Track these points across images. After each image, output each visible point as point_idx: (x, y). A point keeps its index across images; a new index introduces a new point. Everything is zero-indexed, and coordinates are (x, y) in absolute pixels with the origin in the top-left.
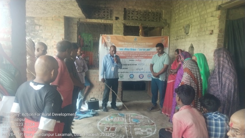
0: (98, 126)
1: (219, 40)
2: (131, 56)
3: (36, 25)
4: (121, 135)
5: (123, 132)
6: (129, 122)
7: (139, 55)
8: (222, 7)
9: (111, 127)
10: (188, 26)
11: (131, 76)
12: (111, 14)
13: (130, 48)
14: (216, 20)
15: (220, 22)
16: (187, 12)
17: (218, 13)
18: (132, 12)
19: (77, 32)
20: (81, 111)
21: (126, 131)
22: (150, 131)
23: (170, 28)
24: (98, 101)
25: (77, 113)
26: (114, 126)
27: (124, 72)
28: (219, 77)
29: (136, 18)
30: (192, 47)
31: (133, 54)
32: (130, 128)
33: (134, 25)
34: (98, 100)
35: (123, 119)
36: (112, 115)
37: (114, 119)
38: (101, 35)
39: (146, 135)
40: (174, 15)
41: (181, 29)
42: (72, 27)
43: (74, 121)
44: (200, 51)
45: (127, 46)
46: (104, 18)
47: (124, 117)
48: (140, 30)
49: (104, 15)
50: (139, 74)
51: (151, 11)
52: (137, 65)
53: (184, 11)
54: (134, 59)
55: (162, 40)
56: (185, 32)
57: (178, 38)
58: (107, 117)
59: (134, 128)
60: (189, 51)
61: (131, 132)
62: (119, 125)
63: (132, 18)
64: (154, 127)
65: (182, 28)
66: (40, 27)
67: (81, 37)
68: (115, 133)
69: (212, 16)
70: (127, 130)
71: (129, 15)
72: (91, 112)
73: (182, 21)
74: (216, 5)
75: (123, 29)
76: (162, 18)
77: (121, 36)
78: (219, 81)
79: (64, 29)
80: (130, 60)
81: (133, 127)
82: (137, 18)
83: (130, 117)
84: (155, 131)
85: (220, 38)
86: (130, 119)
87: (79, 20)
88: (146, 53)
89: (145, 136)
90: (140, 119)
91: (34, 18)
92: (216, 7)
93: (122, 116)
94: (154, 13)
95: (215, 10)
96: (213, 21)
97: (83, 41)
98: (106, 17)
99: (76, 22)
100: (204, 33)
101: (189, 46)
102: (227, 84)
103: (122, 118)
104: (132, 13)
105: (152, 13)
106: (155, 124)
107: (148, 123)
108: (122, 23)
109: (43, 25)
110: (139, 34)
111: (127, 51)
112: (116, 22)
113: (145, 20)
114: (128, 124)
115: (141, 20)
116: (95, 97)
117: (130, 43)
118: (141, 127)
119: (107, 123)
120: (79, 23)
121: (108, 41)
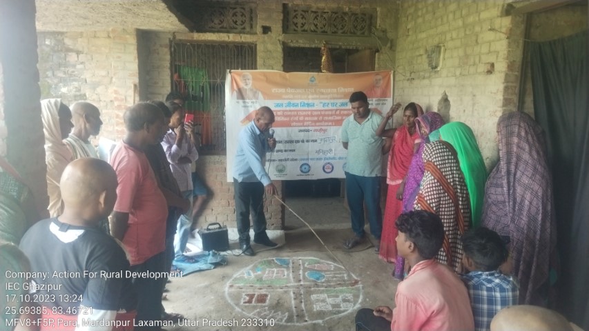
0: (226, 293)
1: (506, 89)
2: (303, 121)
3: (69, 50)
4: (280, 313)
5: (286, 304)
6: (300, 281)
7: (321, 118)
8: (515, 8)
9: (257, 294)
10: (438, 48)
11: (303, 168)
12: (251, 19)
13: (299, 101)
14: (501, 40)
15: (509, 45)
16: (434, 14)
17: (506, 22)
18: (303, 13)
19: (169, 65)
20: (186, 257)
21: (293, 302)
22: (348, 301)
23: (394, 51)
24: (227, 231)
25: (177, 261)
26: (263, 292)
27: (286, 160)
28: (509, 183)
29: (313, 28)
30: (445, 100)
31: (308, 116)
32: (301, 294)
33: (307, 46)
34: (225, 227)
35: (286, 273)
36: (260, 263)
37: (265, 272)
38: (228, 70)
39: (339, 312)
40: (404, 19)
41: (421, 55)
42: (158, 54)
43: (169, 282)
44: (464, 111)
45: (291, 96)
46: (235, 31)
47: (288, 268)
48: (324, 58)
49: (235, 22)
50: (322, 163)
51: (350, 9)
52: (319, 141)
53: (427, 11)
54: (310, 128)
55: (376, 80)
56: (430, 64)
57: (413, 76)
58: (248, 268)
59: (310, 295)
60: (439, 110)
61: (303, 305)
62: (277, 288)
63: (303, 28)
64: (358, 289)
65: (422, 51)
66: (78, 57)
67: (179, 77)
68: (267, 308)
69: (490, 30)
70: (295, 299)
71: (295, 21)
72: (210, 257)
73: (423, 35)
74: (502, 3)
75: (282, 56)
76: (375, 27)
77: (277, 72)
78: (509, 192)
79: (137, 61)
80: (300, 131)
81: (309, 292)
82: (315, 28)
83: (302, 268)
84: (360, 301)
85: (510, 84)
86: (301, 272)
87: (174, 37)
88: (338, 112)
89: (335, 314)
90: (325, 271)
91: (62, 33)
92: (500, 8)
93: (285, 264)
94: (357, 14)
95: (499, 14)
96: (493, 41)
97: (186, 87)
98: (239, 27)
99: (167, 42)
100: (472, 70)
101: (440, 97)
102: (527, 203)
103: (283, 271)
104: (302, 15)
105: (353, 14)
106: (360, 282)
107: (344, 281)
108: (279, 40)
109: (86, 50)
110: (321, 68)
111: (292, 108)
112: (264, 38)
113: (335, 32)
114: (296, 284)
115: (324, 32)
116: (218, 222)
117: (299, 91)
118: (327, 291)
119: (249, 285)
120: (173, 44)
121: (247, 85)
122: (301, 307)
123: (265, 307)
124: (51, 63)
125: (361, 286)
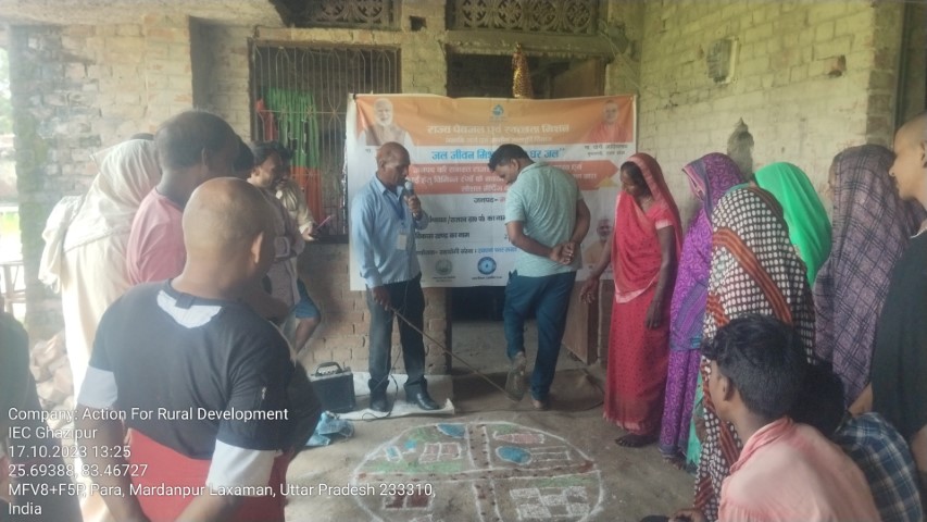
1: (872, 100)
2: (483, 183)
3: (70, 58)
5: (464, 508)
6: (487, 464)
10: (724, 45)
11: (484, 264)
12: (391, 5)
13: (474, 149)
14: (858, 11)
19: (247, 85)
21: (478, 503)
22: (579, 500)
23: (638, 61)
24: (352, 376)
27: (453, 251)
29: (498, 21)
30: (743, 136)
32: (491, 490)
34: (348, 369)
35: (460, 450)
36: (411, 432)
37: (422, 449)
38: (351, 95)
40: (654, 5)
41: (690, 62)
42: (228, 65)
44: (783, 149)
45: (461, 140)
46: (363, 25)
47: (463, 442)
48: (517, 73)
49: (363, 11)
54: (494, 196)
55: (608, 111)
56: (712, 73)
57: (675, 99)
58: (391, 442)
59: (508, 490)
61: (496, 509)
62: (445, 478)
64: (593, 478)
65: (692, 55)
66: (86, 70)
67: (266, 106)
68: (430, 515)
70: (480, 498)
71: (467, 8)
72: (323, 424)
73: (695, 27)
75: (445, 68)
76: (605, 20)
77: (436, 97)
79: (190, 73)
80: (478, 200)
81: (505, 485)
82: (501, 21)
83: (488, 440)
84: (601, 499)
85: (878, 91)
86: (487, 449)
87: (257, 34)
90: (530, 446)
91: (58, 28)
93: (455, 435)
96: (842, 16)
97: (277, 124)
98: (370, 20)
99: (244, 44)
100: (797, 74)
101: (731, 131)
103: (454, 447)
106: (595, 465)
107: (567, 463)
108: (439, 41)
109: (100, 59)
110: (512, 90)
111: (463, 161)
112: (413, 37)
113: (536, 29)
114: (481, 470)
115: (516, 28)
116: (334, 361)
117: (474, 130)
118: (538, 482)
119: (393, 473)
120: (254, 47)
121: (383, 119)
122: (494, 513)
123: (426, 513)
124: (38, 82)
125: (598, 471)
